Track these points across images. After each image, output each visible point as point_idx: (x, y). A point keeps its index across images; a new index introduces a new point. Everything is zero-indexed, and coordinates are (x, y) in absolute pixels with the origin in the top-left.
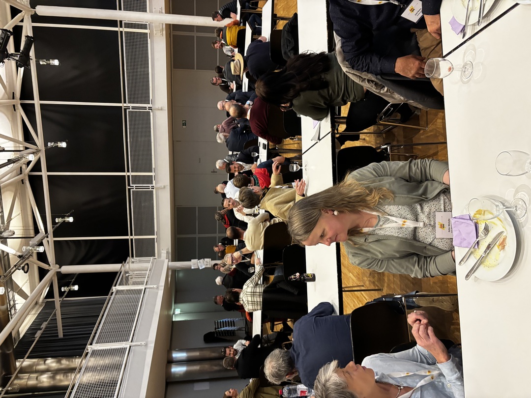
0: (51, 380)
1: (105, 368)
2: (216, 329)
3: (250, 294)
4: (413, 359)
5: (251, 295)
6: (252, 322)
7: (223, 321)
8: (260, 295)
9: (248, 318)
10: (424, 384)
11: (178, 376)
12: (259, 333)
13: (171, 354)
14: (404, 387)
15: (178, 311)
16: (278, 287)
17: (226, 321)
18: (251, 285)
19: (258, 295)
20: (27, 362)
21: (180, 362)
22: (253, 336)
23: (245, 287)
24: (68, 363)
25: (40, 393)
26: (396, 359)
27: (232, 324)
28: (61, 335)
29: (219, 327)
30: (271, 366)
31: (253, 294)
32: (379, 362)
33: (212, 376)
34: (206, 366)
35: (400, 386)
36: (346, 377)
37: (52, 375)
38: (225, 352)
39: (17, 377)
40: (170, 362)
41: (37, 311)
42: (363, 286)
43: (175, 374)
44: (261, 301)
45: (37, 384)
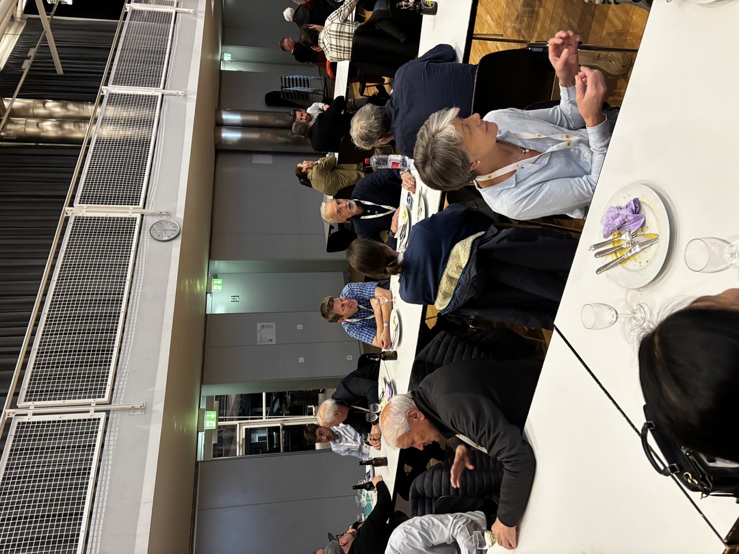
0: (58, 129)
1: (129, 122)
2: (282, 87)
3: (335, 33)
4: (551, 121)
5: (336, 35)
6: (335, 80)
7: (293, 78)
8: (349, 37)
9: (329, 72)
10: (556, 150)
11: (231, 143)
12: (344, 94)
13: (221, 114)
14: (530, 150)
15: (227, 57)
16: (377, 28)
17: (296, 79)
18: (337, 21)
19: (346, 37)
20: (18, 103)
21: (233, 127)
22: (335, 98)
23: (327, 22)
24: (77, 109)
25: (46, 144)
26: (530, 118)
27: (306, 83)
28: (60, 71)
29: (287, 86)
30: (359, 127)
31: (340, 34)
32: (507, 119)
33: (276, 149)
34: (268, 135)
35: (524, 149)
36: (464, 132)
37: (57, 123)
38: (295, 116)
39: (9, 121)
40: (220, 125)
41: (16, 30)
42: (502, 36)
43: (226, 140)
44: (351, 46)
45: (40, 132)
